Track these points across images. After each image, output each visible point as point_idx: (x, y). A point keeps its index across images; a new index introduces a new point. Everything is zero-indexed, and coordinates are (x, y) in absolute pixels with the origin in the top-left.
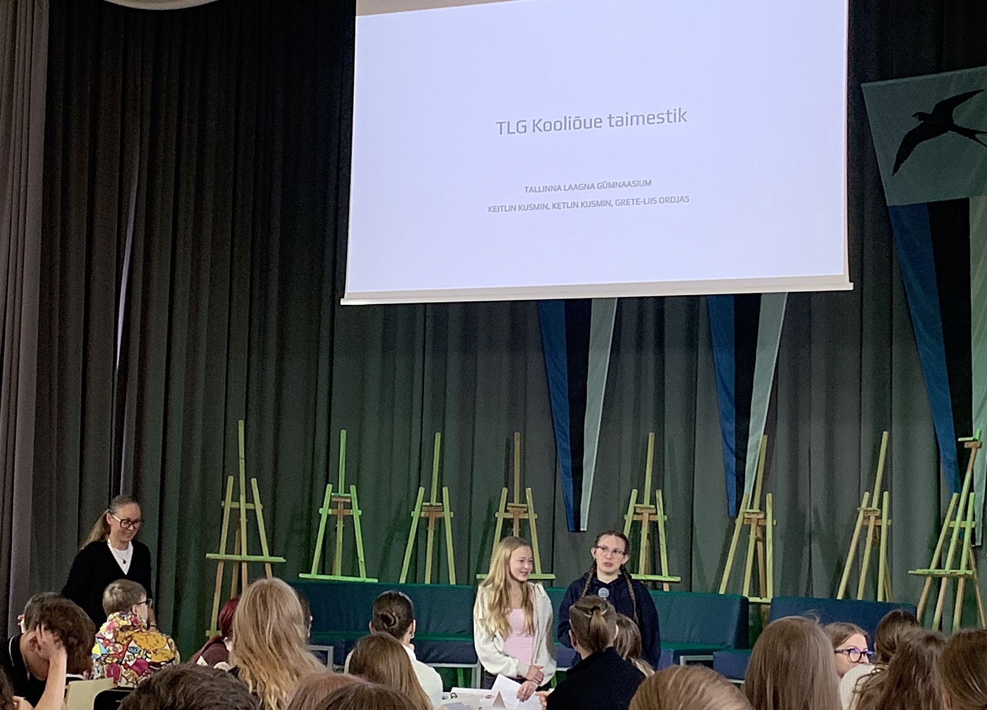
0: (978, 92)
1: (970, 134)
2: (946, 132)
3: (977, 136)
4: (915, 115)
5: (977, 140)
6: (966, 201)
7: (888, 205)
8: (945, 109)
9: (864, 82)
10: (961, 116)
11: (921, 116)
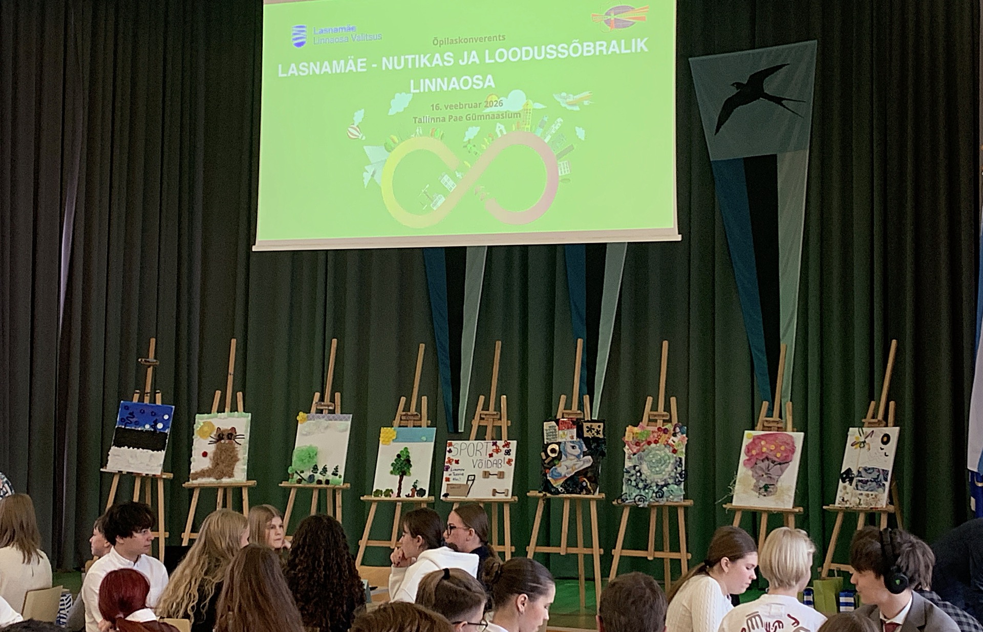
0: (784, 65)
1: (778, 101)
2: (758, 98)
3: (783, 102)
4: (733, 85)
5: (782, 105)
6: (774, 157)
7: (711, 160)
8: (758, 79)
9: (691, 57)
10: (770, 86)
11: (738, 85)
